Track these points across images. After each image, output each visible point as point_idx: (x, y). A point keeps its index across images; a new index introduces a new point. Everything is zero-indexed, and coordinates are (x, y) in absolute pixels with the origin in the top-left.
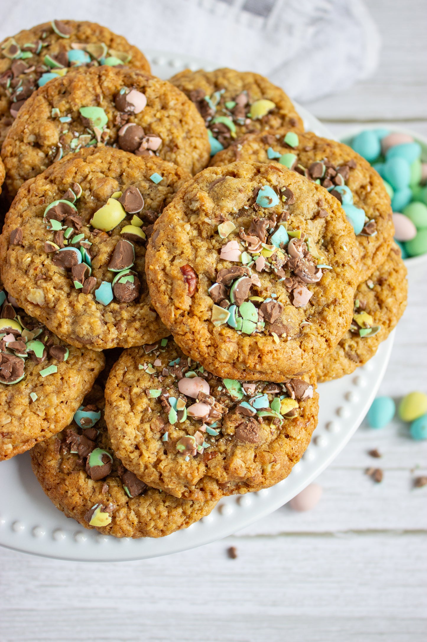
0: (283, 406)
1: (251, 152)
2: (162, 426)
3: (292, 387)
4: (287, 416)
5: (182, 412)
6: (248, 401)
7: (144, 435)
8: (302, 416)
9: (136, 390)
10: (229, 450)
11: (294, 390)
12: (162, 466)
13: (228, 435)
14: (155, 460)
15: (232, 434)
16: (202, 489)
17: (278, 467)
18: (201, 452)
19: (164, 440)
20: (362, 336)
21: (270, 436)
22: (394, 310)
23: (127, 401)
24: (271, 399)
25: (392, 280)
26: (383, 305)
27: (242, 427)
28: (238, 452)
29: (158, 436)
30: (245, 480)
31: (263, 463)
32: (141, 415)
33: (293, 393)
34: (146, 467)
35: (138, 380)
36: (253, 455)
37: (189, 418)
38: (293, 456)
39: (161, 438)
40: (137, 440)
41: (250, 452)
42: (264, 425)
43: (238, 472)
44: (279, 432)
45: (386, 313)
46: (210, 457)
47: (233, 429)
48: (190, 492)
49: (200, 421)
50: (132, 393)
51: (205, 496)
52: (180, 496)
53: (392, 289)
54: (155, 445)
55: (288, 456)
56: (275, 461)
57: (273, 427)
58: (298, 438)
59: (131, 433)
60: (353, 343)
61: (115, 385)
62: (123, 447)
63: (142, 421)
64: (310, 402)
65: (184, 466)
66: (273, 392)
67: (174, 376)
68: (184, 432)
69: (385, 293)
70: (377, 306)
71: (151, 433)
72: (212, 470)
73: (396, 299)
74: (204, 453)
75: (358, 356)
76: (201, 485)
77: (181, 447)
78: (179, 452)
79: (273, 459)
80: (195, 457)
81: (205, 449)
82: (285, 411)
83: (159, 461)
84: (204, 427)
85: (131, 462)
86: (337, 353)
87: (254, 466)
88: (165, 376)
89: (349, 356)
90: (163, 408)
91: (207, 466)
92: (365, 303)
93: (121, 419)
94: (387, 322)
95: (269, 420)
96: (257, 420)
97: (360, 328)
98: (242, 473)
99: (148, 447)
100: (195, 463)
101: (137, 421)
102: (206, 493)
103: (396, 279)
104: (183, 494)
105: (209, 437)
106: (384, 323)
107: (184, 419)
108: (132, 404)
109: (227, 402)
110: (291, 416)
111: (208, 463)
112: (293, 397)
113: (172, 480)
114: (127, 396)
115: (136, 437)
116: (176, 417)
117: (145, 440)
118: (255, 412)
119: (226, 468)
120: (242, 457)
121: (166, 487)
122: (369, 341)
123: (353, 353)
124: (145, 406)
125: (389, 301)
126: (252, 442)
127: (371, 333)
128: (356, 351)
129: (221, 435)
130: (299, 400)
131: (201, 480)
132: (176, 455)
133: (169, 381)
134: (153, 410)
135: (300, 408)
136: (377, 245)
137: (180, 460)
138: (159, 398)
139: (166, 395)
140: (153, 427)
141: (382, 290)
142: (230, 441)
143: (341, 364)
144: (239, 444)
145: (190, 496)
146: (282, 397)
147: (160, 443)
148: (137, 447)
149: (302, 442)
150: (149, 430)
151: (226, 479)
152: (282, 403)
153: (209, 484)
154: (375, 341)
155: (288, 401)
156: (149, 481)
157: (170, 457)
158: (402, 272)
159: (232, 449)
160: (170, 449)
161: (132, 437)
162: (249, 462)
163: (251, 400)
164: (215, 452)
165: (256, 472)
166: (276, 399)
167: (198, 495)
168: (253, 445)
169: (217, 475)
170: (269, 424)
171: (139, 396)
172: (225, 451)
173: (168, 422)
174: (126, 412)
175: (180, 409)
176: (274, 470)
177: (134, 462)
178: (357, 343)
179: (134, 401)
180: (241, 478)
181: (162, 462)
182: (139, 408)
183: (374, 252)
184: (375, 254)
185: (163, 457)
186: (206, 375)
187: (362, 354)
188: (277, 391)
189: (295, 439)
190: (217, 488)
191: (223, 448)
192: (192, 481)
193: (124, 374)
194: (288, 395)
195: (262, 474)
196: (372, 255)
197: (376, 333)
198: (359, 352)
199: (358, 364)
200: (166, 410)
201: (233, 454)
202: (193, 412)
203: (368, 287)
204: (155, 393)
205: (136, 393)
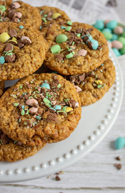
0: (67, 109)
1: (55, 27)
2: (19, 116)
3: (70, 102)
4: (68, 113)
5: (27, 111)
6: (53, 107)
7: (11, 120)
8: (75, 114)
9: (9, 103)
10: (45, 124)
11: (71, 103)
12: (18, 130)
13: (45, 119)
14: (15, 128)
15: (46, 118)
16: (34, 141)
17: (65, 131)
18: (34, 126)
19: (19, 122)
20: (98, 88)
21: (62, 120)
22: (111, 79)
23: (5, 108)
24: (62, 107)
25: (110, 69)
26: (106, 78)
27: (50, 115)
28: (48, 124)
29: (17, 120)
30: (51, 136)
31: (58, 129)
32: (11, 113)
33: (71, 104)
34: (12, 131)
35: (10, 100)
36: (54, 126)
37: (29, 113)
38: (71, 128)
39: (18, 121)
40: (8, 121)
41: (53, 125)
42: (59, 116)
43: (48, 132)
44: (65, 119)
45: (107, 80)
46: (37, 127)
47: (46, 116)
48: (29, 141)
49: (34, 114)
50: (7, 105)
51: (36, 143)
52: (25, 143)
53: (109, 72)
54: (16, 123)
55: (69, 128)
56: (63, 128)
57: (63, 117)
58: (73, 121)
59: (6, 119)
60: (95, 90)
61: (1, 102)
62: (3, 124)
63: (11, 115)
64: (78, 109)
65: (26, 130)
66: (63, 104)
67: (24, 98)
68: (27, 119)
69: (107, 74)
70: (104, 78)
71: (14, 119)
72: (38, 131)
73: (111, 76)
74: (35, 126)
75: (97, 95)
76: (34, 138)
77: (25, 123)
78: (25, 125)
79: (62, 127)
80: (31, 127)
81: (35, 124)
82: (68, 111)
83: (17, 129)
84: (35, 116)
85: (6, 130)
86: (89, 94)
87: (55, 130)
88: (21, 99)
89: (94, 96)
90: (19, 110)
91: (36, 130)
92: (99, 77)
93: (2, 113)
94: (108, 84)
95: (61, 114)
96: (57, 114)
97: (97, 85)
98: (50, 133)
99: (12, 124)
100: (31, 129)
101: (9, 115)
102: (36, 142)
103: (111, 69)
104: (26, 142)
105: (37, 120)
106: (107, 84)
107: (27, 113)
108: (7, 109)
109: (45, 108)
110: (70, 113)
111: (36, 129)
112: (71, 106)
113: (22, 136)
114: (5, 106)
115: (8, 120)
116: (24, 113)
117: (12, 122)
118: (56, 111)
119: (43, 131)
120: (50, 126)
121: (19, 139)
122: (101, 90)
123: (95, 94)
124: (12, 109)
125: (109, 76)
126: (54, 121)
127: (102, 87)
128: (96, 94)
129: (42, 119)
130: (73, 107)
131: (34, 136)
132: (24, 127)
133: (22, 100)
134: (15, 111)
135: (74, 111)
136: (103, 53)
137: (25, 128)
138: (18, 106)
139: (20, 105)
140: (15, 117)
141: (106, 72)
142: (45, 121)
143: (90, 98)
144: (49, 122)
145: (29, 143)
146: (66, 106)
147: (17, 123)
148: (8, 124)
149: (75, 123)
150: (13, 118)
151: (43, 135)
152: (67, 108)
153: (37, 138)
154: (103, 90)
155: (69, 108)
156: (13, 137)
157: (21, 128)
158: (113, 67)
159: (46, 124)
160: (21, 125)
161: (6, 120)
162: (53, 129)
163: (54, 107)
164: (39, 125)
165: (55, 133)
166: (64, 107)
167: (33, 143)
168: (55, 122)
169: (40, 134)
170: (61, 116)
171: (10, 106)
172: (43, 125)
173: (21, 115)
174: (5, 111)
175: (26, 110)
176: (63, 132)
177: (7, 130)
178: (97, 91)
179: (8, 108)
180: (50, 135)
181: (18, 129)
182: (10, 110)
183: (102, 55)
184: (102, 56)
185: (18, 127)
186: (37, 98)
187: (99, 95)
188: (64, 104)
189: (72, 121)
190: (40, 140)
191: (42, 124)
192: (29, 136)
193: (5, 99)
194: (69, 106)
195: (58, 134)
196: (101, 57)
197: (104, 87)
198: (97, 94)
199: (97, 99)
200: (20, 110)
201: (46, 125)
202: (31, 111)
203: (101, 72)
204: (16, 104)
205: (9, 105)
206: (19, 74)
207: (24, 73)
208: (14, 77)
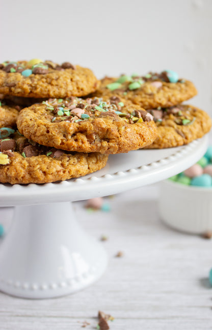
16: (76, 140)
17: (129, 130)
20: (184, 124)
29: (49, 120)
30: (105, 132)
31: (119, 126)
34: (38, 126)
36: (112, 121)
38: (140, 134)
43: (101, 124)
48: (67, 140)
56: (127, 126)
57: (126, 120)
64: (151, 123)
75: (183, 133)
85: (28, 126)
87: (112, 125)
89: (177, 132)
90: (55, 114)
91: (80, 124)
97: (182, 120)
98: (104, 126)
102: (78, 142)
104: (62, 140)
113: (55, 129)
116: (63, 114)
121: (50, 134)
124: (43, 112)
127: (190, 122)
128: (181, 130)
130: (143, 119)
131: (75, 135)
138: (53, 111)
140: (46, 117)
144: (102, 117)
151: (91, 127)
153: (81, 135)
154: (193, 128)
156: (39, 135)
162: (109, 123)
165: (113, 128)
167: (72, 142)
168: (113, 118)
169: (86, 125)
176: (126, 131)
177: (31, 125)
180: (103, 129)
182: (39, 112)
187: (186, 132)
190: (86, 139)
192: (68, 128)
195: (118, 131)
197: (193, 122)
198: (184, 130)
202: (74, 111)
206: (50, 87)
207: (59, 89)
208: (41, 90)
